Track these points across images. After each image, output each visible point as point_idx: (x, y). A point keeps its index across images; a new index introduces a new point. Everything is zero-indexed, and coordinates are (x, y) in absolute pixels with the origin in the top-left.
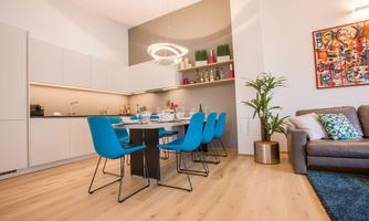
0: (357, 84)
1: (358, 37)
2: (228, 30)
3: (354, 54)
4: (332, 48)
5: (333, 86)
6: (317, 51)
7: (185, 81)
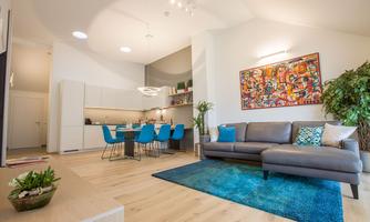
0: (263, 107)
1: (263, 76)
2: (190, 72)
3: (261, 87)
4: (250, 82)
5: (250, 108)
6: (242, 84)
7: (173, 103)
